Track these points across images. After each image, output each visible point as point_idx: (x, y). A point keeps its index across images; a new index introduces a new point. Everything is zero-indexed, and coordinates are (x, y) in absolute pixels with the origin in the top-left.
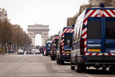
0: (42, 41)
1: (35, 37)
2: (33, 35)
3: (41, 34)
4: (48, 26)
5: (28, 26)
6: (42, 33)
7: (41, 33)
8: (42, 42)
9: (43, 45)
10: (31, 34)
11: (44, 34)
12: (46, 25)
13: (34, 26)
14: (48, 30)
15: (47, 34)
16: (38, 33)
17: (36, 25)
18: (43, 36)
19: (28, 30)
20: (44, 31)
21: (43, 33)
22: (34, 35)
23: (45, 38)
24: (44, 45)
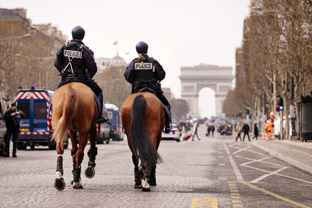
0: (217, 105)
1: (197, 96)
2: (194, 91)
5: (183, 69)
6: (216, 85)
7: (212, 85)
13: (196, 68)
16: (207, 86)
18: (219, 94)
20: (220, 80)
21: (218, 85)
22: (196, 89)
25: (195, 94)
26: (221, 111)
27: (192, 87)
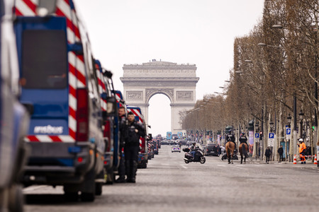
0: (173, 118)
1: (147, 105)
2: (141, 99)
3: (169, 93)
4: (194, 68)
5: (126, 68)
6: (172, 90)
7: (168, 90)
8: (172, 123)
9: (176, 133)
10: (133, 95)
11: (180, 95)
12: (186, 64)
13: (144, 67)
14: (194, 81)
15: (189, 95)
16: (160, 92)
17: (154, 65)
18: (176, 102)
19: (125, 81)
20: (178, 84)
21: (175, 90)
22: (144, 96)
23: (182, 109)
24: (180, 131)
25: (143, 102)
26: (179, 126)
27: (140, 93)
